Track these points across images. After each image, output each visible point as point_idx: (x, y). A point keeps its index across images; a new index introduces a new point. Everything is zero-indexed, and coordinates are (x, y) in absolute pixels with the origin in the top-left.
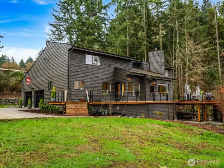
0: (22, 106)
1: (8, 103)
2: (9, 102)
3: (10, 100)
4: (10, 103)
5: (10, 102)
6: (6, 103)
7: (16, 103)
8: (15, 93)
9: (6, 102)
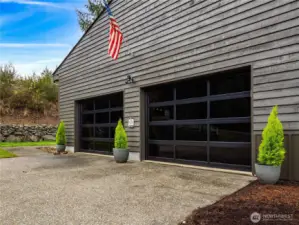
0: (67, 149)
1: (13, 138)
2: (12, 133)
3: (16, 130)
4: (18, 138)
5: (17, 135)
6: (6, 136)
7: (32, 137)
8: (26, 113)
9: (6, 134)
